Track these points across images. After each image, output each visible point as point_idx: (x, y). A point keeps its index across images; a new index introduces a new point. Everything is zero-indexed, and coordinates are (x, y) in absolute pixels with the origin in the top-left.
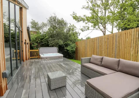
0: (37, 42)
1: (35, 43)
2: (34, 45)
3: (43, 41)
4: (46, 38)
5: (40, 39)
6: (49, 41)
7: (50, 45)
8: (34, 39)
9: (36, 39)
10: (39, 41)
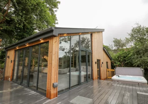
0: (120, 61)
1: (117, 62)
2: (116, 65)
3: (127, 59)
4: (129, 55)
5: (122, 58)
6: (133, 59)
7: (134, 65)
8: (116, 58)
9: (118, 57)
10: (121, 60)
